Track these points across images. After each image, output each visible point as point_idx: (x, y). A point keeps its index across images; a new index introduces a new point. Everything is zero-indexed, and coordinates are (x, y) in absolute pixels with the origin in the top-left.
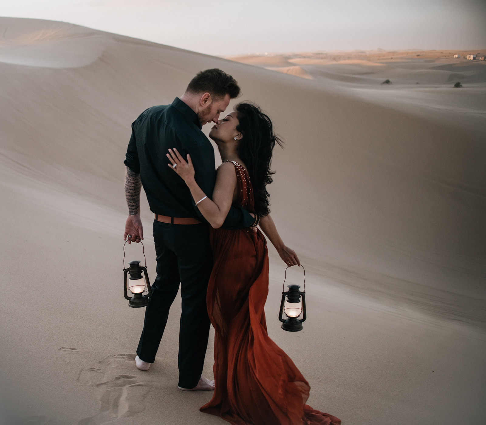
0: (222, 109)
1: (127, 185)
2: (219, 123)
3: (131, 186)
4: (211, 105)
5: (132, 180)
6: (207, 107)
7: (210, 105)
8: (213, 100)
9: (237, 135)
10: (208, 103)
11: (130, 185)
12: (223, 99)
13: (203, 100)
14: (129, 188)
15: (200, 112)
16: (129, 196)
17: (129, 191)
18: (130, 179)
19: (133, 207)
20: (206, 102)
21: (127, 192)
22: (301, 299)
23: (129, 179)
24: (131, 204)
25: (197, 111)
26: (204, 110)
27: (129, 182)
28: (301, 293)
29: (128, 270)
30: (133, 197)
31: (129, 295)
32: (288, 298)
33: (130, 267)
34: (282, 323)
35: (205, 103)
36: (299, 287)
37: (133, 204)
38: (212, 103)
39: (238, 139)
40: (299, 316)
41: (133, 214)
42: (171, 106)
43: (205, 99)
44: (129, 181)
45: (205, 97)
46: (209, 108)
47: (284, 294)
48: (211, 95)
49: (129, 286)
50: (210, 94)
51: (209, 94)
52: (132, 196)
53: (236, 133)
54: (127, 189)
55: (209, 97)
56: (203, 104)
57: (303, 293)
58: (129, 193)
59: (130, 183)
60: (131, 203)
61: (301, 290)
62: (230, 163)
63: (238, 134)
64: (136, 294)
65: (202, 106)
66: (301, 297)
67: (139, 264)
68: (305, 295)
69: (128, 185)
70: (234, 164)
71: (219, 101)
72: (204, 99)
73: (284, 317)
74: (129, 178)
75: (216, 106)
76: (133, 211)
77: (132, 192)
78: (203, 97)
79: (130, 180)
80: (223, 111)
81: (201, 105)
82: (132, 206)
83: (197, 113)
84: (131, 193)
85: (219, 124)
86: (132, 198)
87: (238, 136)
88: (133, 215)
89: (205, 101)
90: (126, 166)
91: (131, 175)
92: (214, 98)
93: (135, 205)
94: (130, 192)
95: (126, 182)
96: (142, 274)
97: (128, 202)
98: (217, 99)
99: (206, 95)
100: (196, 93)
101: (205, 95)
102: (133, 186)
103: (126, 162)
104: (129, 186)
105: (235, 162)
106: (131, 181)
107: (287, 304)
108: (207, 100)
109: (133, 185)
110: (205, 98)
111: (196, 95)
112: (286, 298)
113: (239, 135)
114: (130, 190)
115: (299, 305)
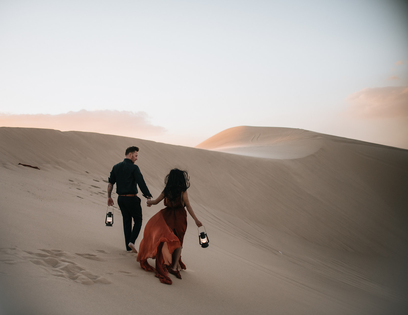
25: (130, 159)
26: (132, 158)
28: (205, 234)
32: (201, 237)
34: (201, 245)
36: (204, 233)
40: (206, 242)
47: (199, 236)
50: (131, 153)
68: (207, 235)
73: (201, 243)
81: (130, 157)
89: (131, 155)
98: (134, 153)
107: (201, 239)
111: (128, 155)
115: (206, 238)
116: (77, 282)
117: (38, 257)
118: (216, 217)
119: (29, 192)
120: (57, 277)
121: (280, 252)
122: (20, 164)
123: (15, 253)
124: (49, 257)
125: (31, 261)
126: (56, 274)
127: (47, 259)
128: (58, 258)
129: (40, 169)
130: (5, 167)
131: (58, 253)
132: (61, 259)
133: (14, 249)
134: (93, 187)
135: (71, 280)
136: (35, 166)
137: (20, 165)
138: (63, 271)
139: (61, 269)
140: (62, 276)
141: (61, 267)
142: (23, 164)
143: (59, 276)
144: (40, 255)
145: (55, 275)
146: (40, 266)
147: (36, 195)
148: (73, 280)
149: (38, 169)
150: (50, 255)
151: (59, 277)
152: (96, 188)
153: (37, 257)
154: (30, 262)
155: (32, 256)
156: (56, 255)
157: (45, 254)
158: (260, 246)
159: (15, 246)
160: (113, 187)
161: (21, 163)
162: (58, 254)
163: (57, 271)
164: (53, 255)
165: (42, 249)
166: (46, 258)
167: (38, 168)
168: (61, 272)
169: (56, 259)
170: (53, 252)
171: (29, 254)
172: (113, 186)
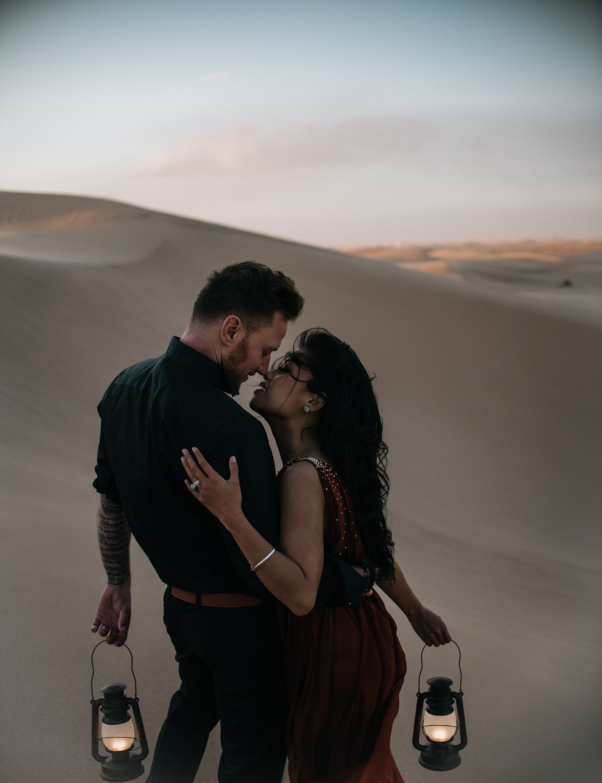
0: (272, 344)
1: (102, 530)
2: (270, 377)
3: (109, 532)
4: (246, 340)
5: (111, 520)
6: (238, 345)
7: (243, 340)
8: (247, 328)
9: (310, 402)
10: (239, 337)
11: (108, 530)
12: (269, 322)
13: (226, 332)
14: (105, 535)
15: (226, 359)
16: (106, 550)
17: (107, 540)
18: (108, 517)
19: (116, 572)
20: (235, 336)
21: (102, 543)
22: (454, 706)
23: (105, 518)
24: (111, 565)
25: (219, 358)
26: (232, 353)
27: (104, 524)
28: (454, 694)
29: (100, 702)
30: (116, 553)
31: (102, 753)
32: (427, 705)
33: (105, 697)
35: (232, 337)
36: (452, 683)
37: (116, 565)
38: (247, 336)
39: (312, 410)
40: (452, 738)
41: (116, 583)
42: (164, 357)
43: (231, 329)
44: (106, 520)
45: (229, 325)
46: (243, 347)
47: (421, 698)
48: (240, 319)
49: (101, 736)
50: (238, 316)
51: (236, 317)
52: (112, 550)
53: (307, 398)
54: (103, 536)
55: (237, 323)
56: (228, 340)
57: (459, 694)
58: (105, 544)
59: (108, 525)
60: (111, 563)
61: (454, 688)
62: (305, 462)
63: (311, 399)
64: (116, 754)
65: (228, 346)
66: (455, 702)
67: (123, 691)
68: (463, 697)
69: (104, 528)
70: (315, 466)
71: (262, 328)
72: (227, 329)
73: (423, 742)
74: (105, 516)
75: (256, 340)
76: (116, 577)
77: (113, 543)
78: (225, 326)
79: (108, 519)
80: (275, 350)
81: (225, 345)
82: (114, 569)
83: (220, 363)
84: (111, 544)
85: (271, 380)
86: (114, 554)
87: (313, 403)
88: (116, 585)
89: (232, 333)
90: (98, 491)
91: (110, 510)
92: (250, 324)
93: (120, 568)
94: (109, 543)
95: (101, 522)
96: (128, 711)
97: (105, 561)
98: (256, 325)
99: (232, 321)
100: (211, 320)
101: (228, 322)
102: (113, 532)
103: (96, 484)
104: (105, 531)
105: (315, 461)
106: (111, 522)
108: (234, 330)
109: (114, 529)
110: (229, 328)
111: (210, 323)
112: (425, 706)
113: (313, 400)
114: (109, 539)
115: (453, 718)
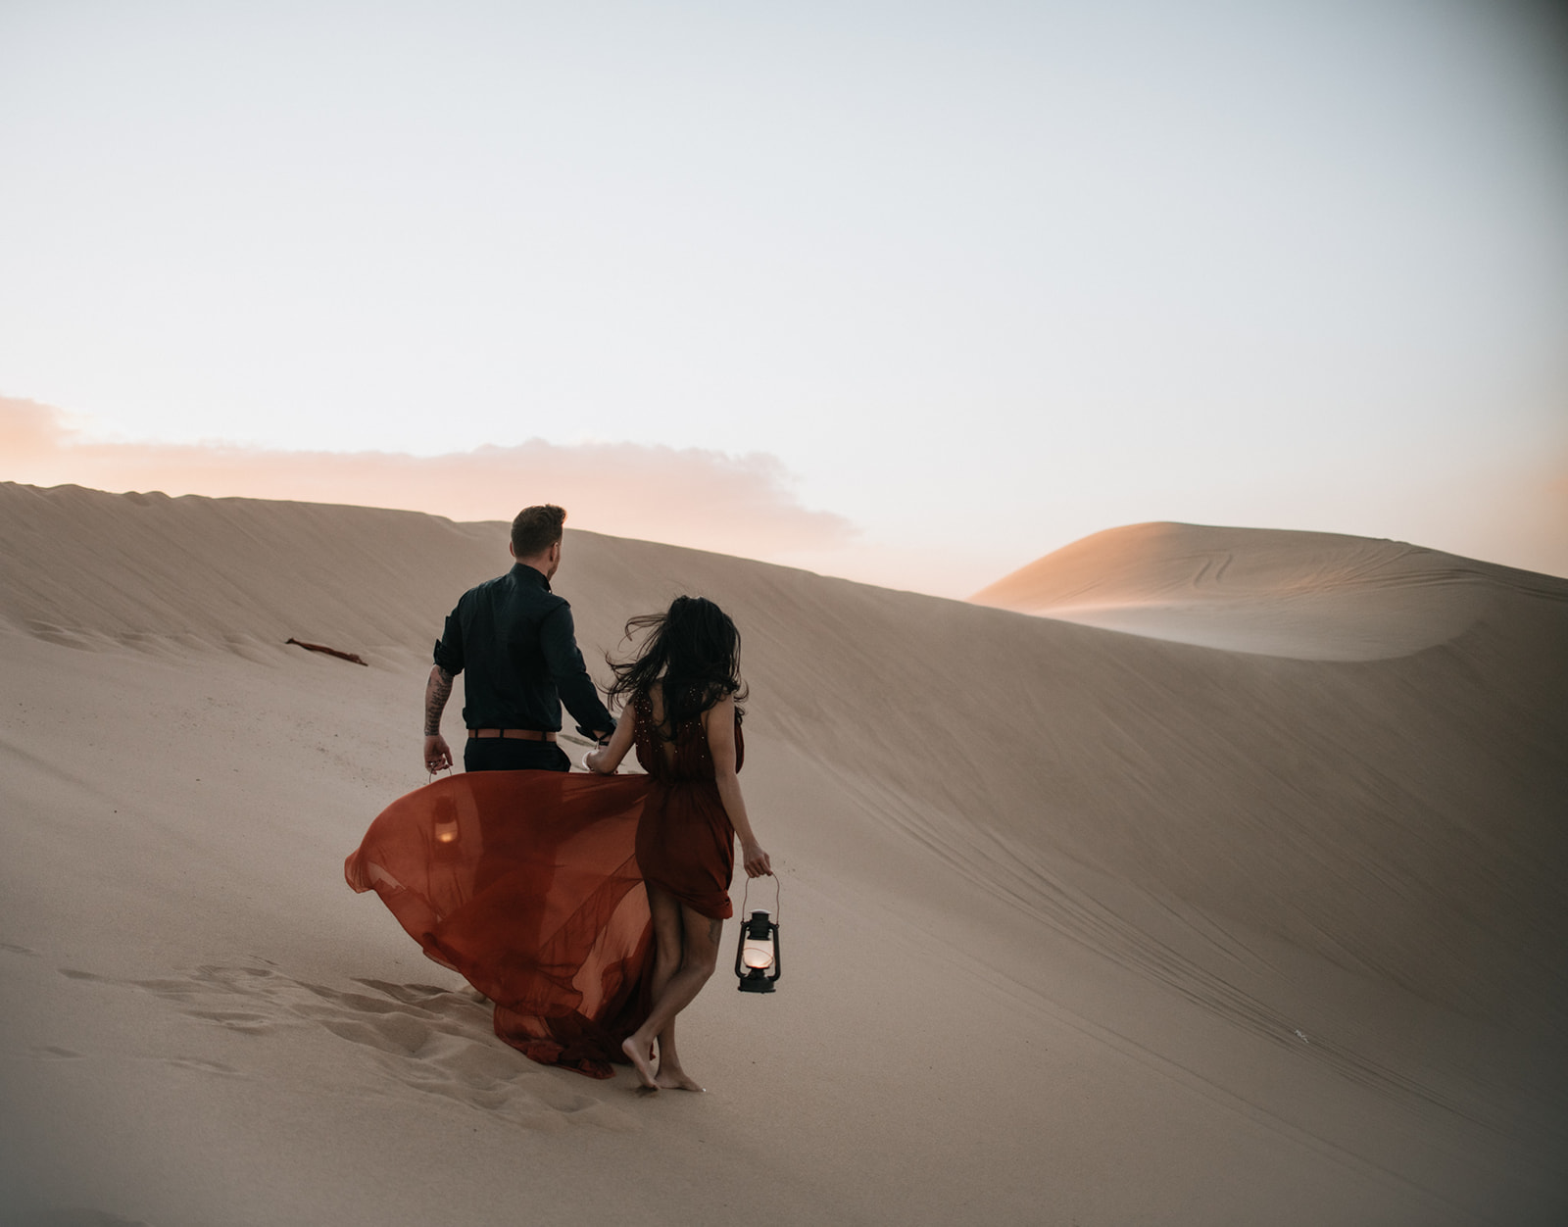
28: (772, 923)
32: (750, 931)
36: (769, 915)
40: (768, 967)
47: (745, 924)
57: (776, 924)
66: (772, 931)
68: (778, 927)
116: (502, 1119)
117: (354, 1011)
118: (1044, 880)
119: (323, 750)
120: (424, 1093)
121: (1300, 1034)
122: (291, 641)
123: (267, 991)
124: (396, 1013)
125: (328, 1024)
126: (421, 1081)
127: (388, 1021)
128: (429, 1017)
129: (365, 665)
130: (236, 651)
131: (432, 997)
132: (440, 1022)
133: (264, 973)
134: (567, 742)
135: (479, 1107)
136: (348, 653)
137: (291, 646)
138: (448, 1072)
139: (443, 1063)
140: (444, 1091)
141: (441, 1056)
142: (302, 641)
143: (432, 1089)
144: (360, 1002)
145: (419, 1087)
146: (361, 1045)
147: (349, 764)
148: (486, 1107)
149: (361, 663)
150: (400, 1003)
151: (434, 1096)
152: (579, 746)
153: (348, 1010)
154: (326, 1029)
155: (330, 1005)
156: (424, 1005)
157: (382, 999)
158: (1220, 1008)
159: (269, 962)
160: (450, 686)
161: (296, 639)
162: (432, 1000)
163: (427, 1069)
164: (411, 1004)
165: (371, 979)
166: (386, 1016)
167: (361, 658)
168: (441, 1075)
169: (423, 1020)
170: (413, 992)
171: (320, 997)
172: (449, 683)
